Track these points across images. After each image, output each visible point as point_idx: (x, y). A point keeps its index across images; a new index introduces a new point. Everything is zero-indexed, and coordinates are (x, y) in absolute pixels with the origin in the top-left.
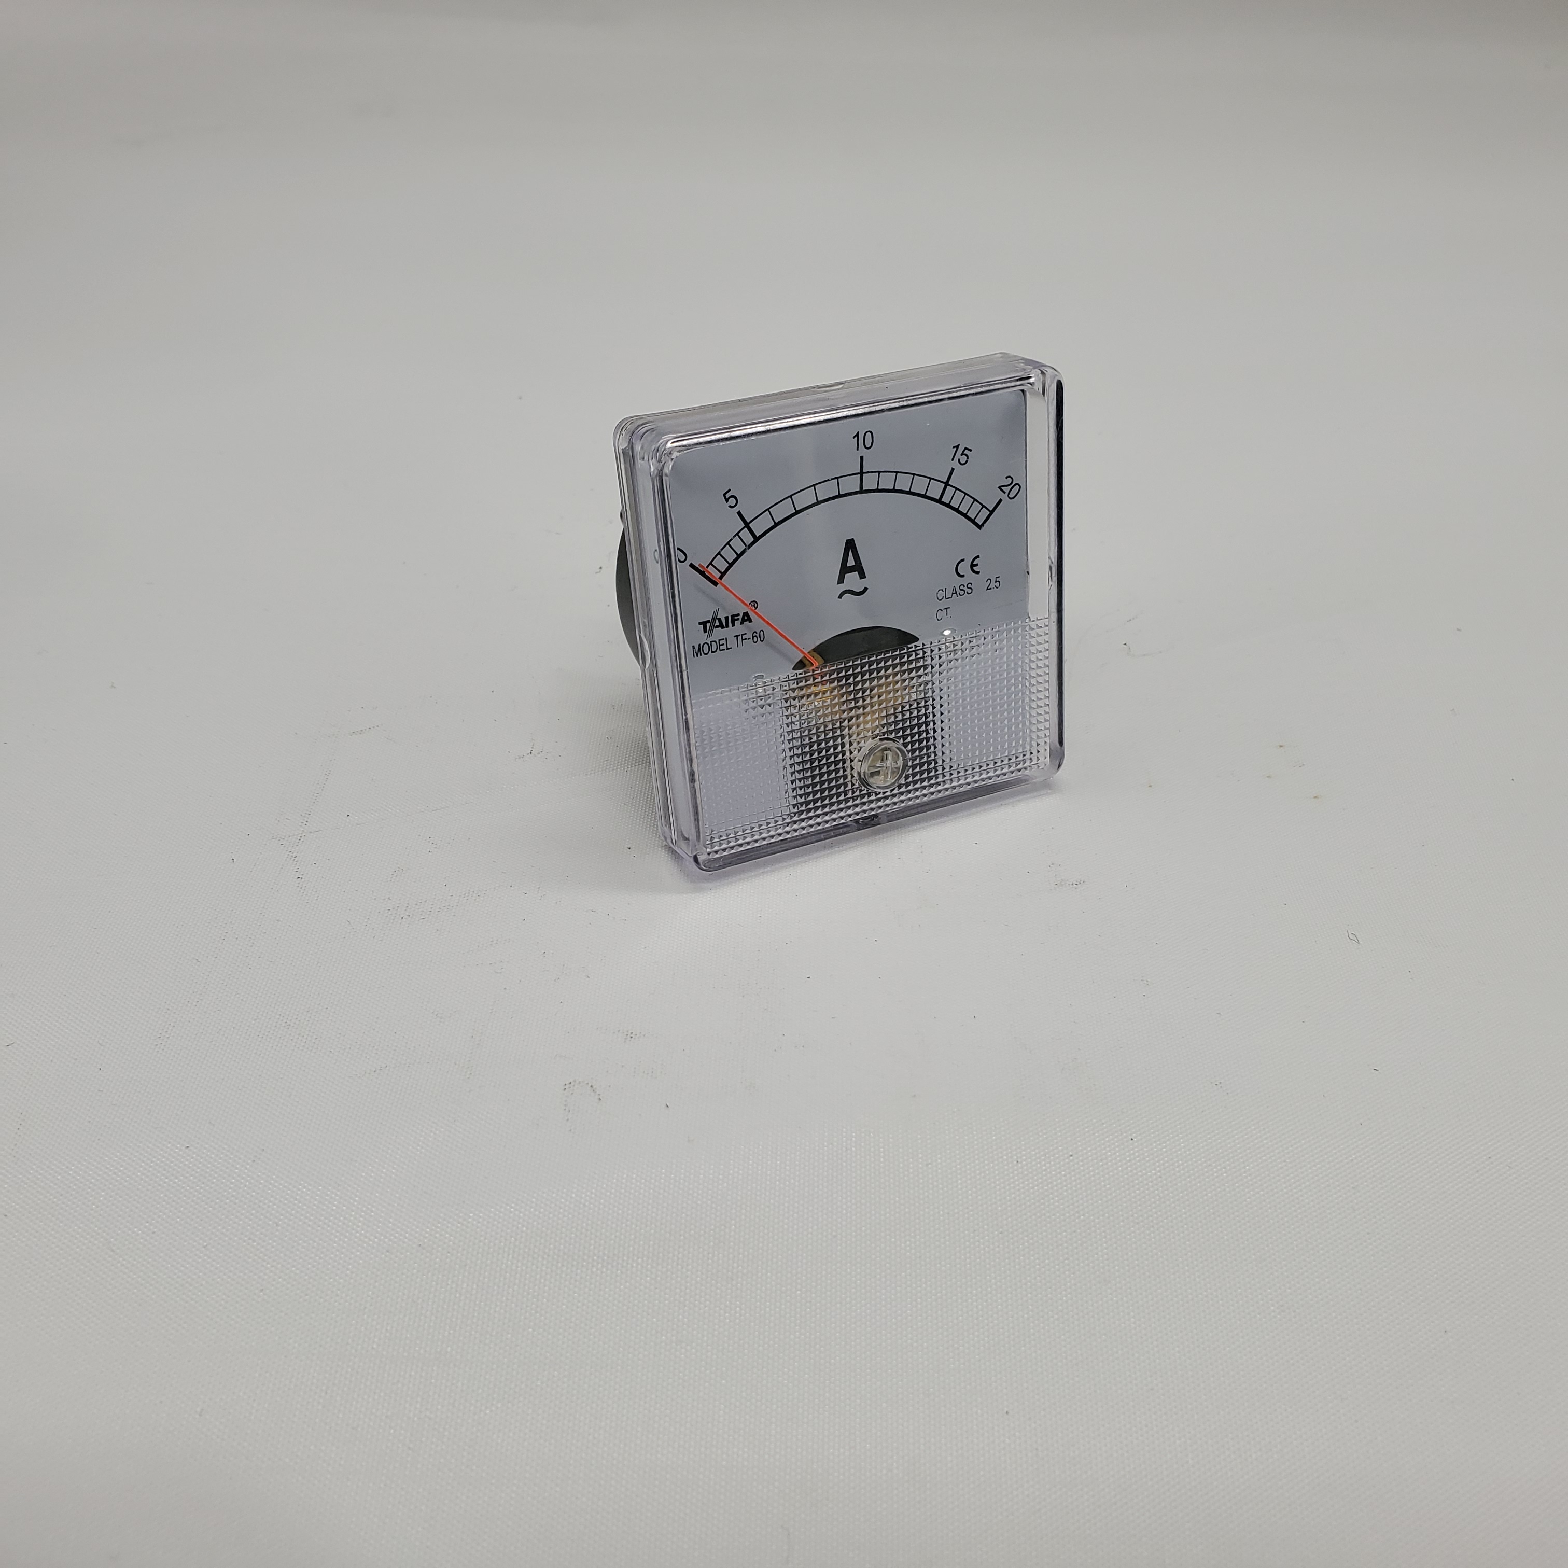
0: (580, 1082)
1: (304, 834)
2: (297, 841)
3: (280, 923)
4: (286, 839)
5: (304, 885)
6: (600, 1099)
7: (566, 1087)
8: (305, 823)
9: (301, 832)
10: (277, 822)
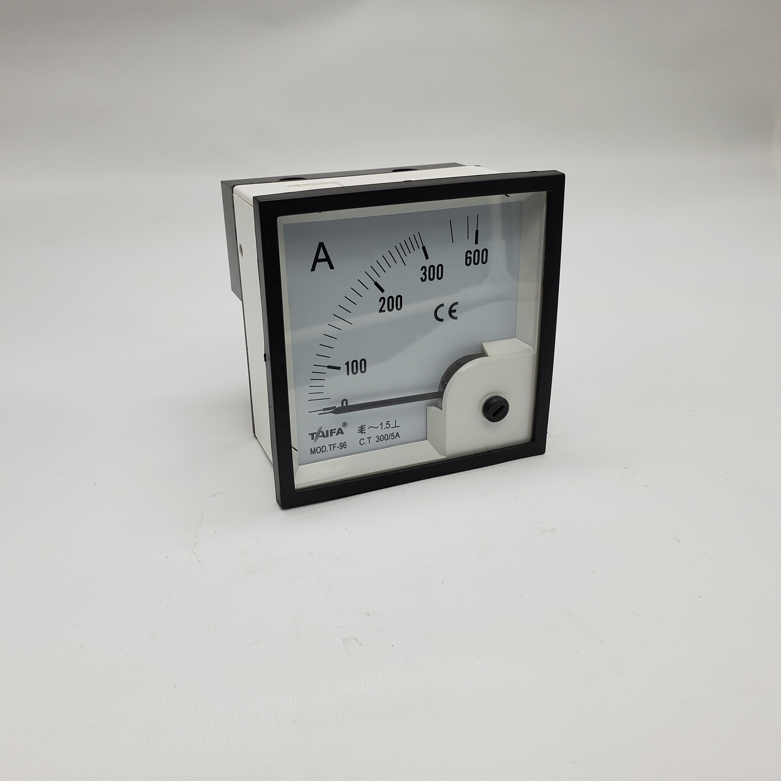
0: (350, 638)
1: (197, 542)
2: (195, 546)
3: (195, 581)
4: (189, 545)
5: (202, 564)
6: (361, 645)
7: (344, 641)
8: (197, 537)
9: (195, 542)
10: (184, 538)
